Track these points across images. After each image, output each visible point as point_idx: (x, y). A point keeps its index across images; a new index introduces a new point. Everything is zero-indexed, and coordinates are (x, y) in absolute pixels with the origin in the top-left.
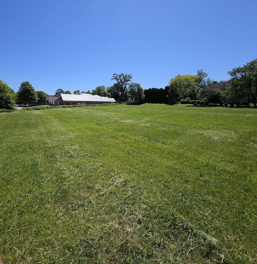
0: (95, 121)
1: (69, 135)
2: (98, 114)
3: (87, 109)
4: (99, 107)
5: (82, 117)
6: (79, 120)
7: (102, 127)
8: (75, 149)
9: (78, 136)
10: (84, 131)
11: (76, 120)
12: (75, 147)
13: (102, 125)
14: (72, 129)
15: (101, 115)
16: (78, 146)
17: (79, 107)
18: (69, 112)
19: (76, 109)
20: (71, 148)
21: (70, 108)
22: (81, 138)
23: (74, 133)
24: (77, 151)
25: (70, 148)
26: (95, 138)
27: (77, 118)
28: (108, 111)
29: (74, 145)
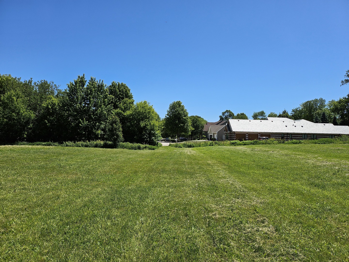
0: (305, 176)
1: (250, 199)
2: (309, 161)
3: (283, 149)
4: (310, 145)
5: (273, 165)
6: (267, 171)
7: (326, 193)
8: (266, 233)
9: (268, 204)
10: (281, 195)
11: (262, 172)
12: (265, 230)
13: (324, 187)
14: (254, 185)
15: (319, 164)
16: (272, 229)
17: (263, 144)
18: (246, 154)
19: (257, 148)
20: (258, 231)
21: (245, 146)
22: (277, 210)
23: (261, 197)
24: (271, 238)
25: (255, 229)
26: (310, 215)
27: (263, 168)
28: (336, 157)
29: (263, 223)
